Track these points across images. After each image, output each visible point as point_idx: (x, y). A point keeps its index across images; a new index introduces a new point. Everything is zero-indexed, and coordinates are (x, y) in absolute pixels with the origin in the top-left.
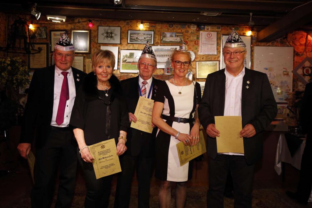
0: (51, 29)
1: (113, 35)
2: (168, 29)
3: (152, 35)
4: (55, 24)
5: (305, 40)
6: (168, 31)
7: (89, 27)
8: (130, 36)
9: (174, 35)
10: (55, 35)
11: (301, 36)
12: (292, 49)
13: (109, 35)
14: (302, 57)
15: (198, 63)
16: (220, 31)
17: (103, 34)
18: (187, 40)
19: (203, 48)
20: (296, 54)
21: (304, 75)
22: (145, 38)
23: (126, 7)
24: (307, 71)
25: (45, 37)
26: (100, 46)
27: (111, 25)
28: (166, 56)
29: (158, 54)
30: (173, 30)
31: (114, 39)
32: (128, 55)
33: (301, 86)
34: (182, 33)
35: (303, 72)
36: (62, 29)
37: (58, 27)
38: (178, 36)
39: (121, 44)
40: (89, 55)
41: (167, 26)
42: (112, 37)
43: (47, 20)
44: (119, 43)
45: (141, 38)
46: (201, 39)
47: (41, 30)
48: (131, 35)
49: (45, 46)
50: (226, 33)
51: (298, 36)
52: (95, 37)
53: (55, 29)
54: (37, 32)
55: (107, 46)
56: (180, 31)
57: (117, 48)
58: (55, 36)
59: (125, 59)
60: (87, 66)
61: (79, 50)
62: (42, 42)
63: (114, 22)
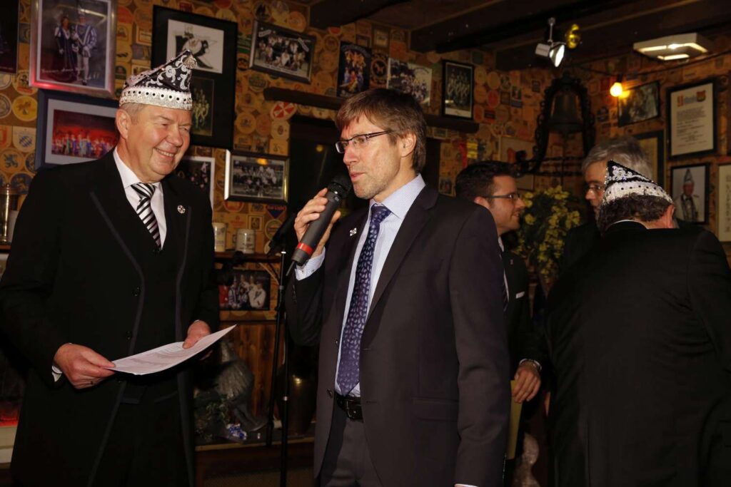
0: (671, 84)
10: (681, 101)
25: (655, 113)
37: (693, 74)
47: (643, 95)
49: (654, 141)
53: (683, 83)
54: (634, 104)
58: (682, 104)
62: (646, 130)
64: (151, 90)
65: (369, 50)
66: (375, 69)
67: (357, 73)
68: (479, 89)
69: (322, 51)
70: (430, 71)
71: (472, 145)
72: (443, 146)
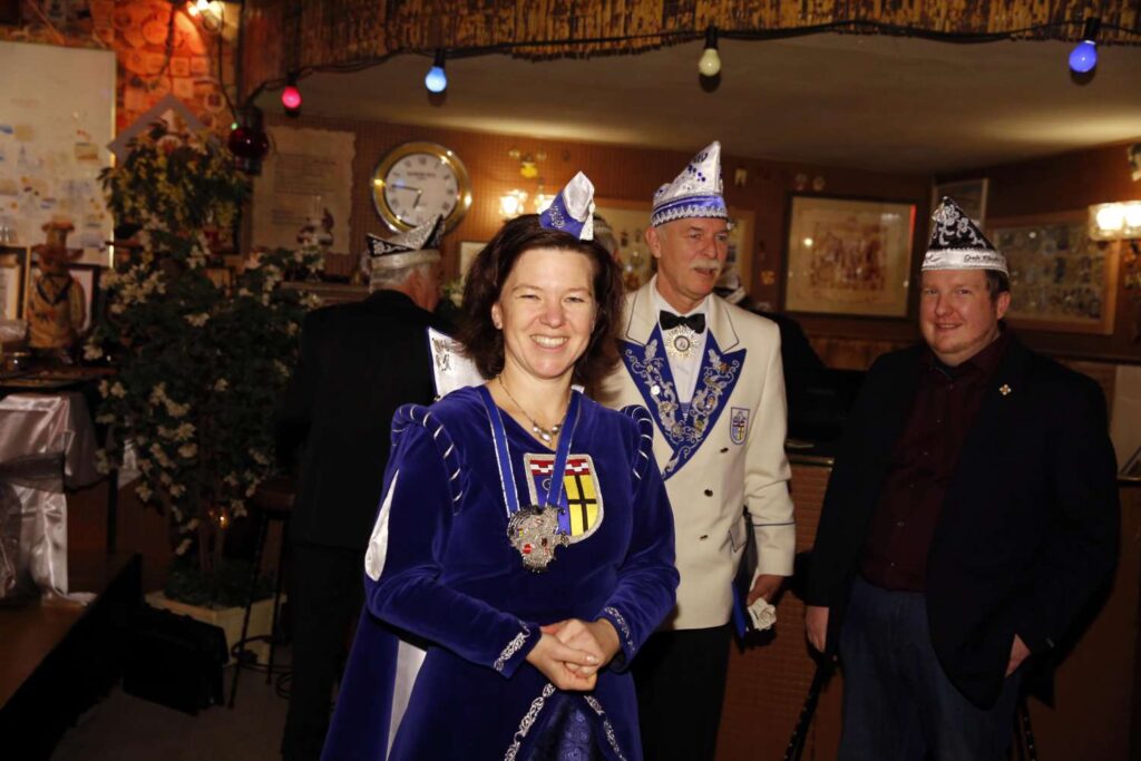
5: (165, 30)
11: (151, 12)
14: (152, 92)
51: (137, 12)
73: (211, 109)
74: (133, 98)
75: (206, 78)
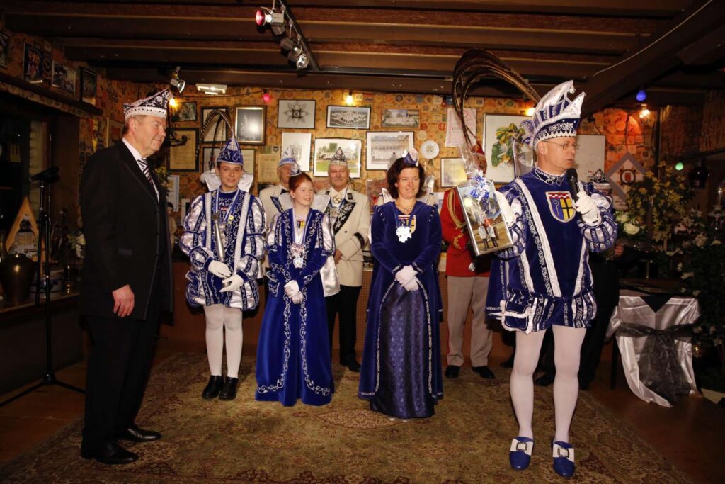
0: (203, 105)
1: (303, 114)
2: (395, 104)
3: (367, 113)
4: (209, 97)
5: (625, 124)
6: (394, 107)
7: (264, 101)
8: (331, 116)
9: (404, 114)
11: (618, 117)
12: (602, 139)
13: (296, 114)
14: (619, 152)
15: (445, 161)
16: (483, 108)
17: (286, 113)
18: (425, 122)
19: (452, 136)
20: (609, 147)
21: (622, 183)
22: (355, 119)
23: (319, 69)
24: (628, 177)
25: (194, 118)
26: (281, 133)
27: (298, 98)
28: (391, 148)
29: (377, 145)
30: (403, 104)
31: (304, 121)
32: (328, 147)
33: (616, 202)
34: (418, 111)
35: (621, 179)
36: (221, 105)
37: (215, 102)
38: (410, 116)
39: (315, 129)
40: (263, 147)
41: (392, 99)
42: (300, 117)
43: (197, 92)
44: (313, 127)
45: (348, 119)
46: (450, 121)
47: (187, 108)
48: (333, 115)
49: (193, 133)
50: (492, 111)
51: (613, 118)
52: (273, 117)
53: (208, 106)
54: (182, 111)
55: (294, 132)
56: (414, 107)
57: (309, 135)
59: (323, 153)
60: (259, 165)
61: (247, 139)
62: (188, 127)
63: (305, 93)
64: (149, 108)
65: (42, 53)
66: (45, 66)
67: (35, 67)
68: (99, 88)
69: (13, 47)
70: (75, 73)
71: (95, 122)
72: (81, 121)
73: (644, 158)
74: (611, 156)
75: (642, 144)
